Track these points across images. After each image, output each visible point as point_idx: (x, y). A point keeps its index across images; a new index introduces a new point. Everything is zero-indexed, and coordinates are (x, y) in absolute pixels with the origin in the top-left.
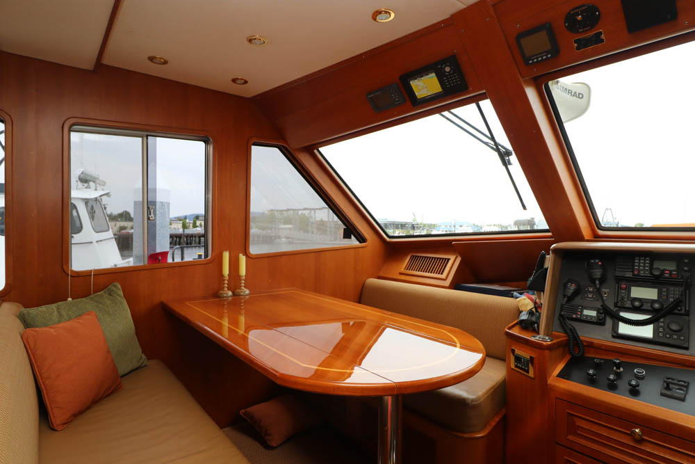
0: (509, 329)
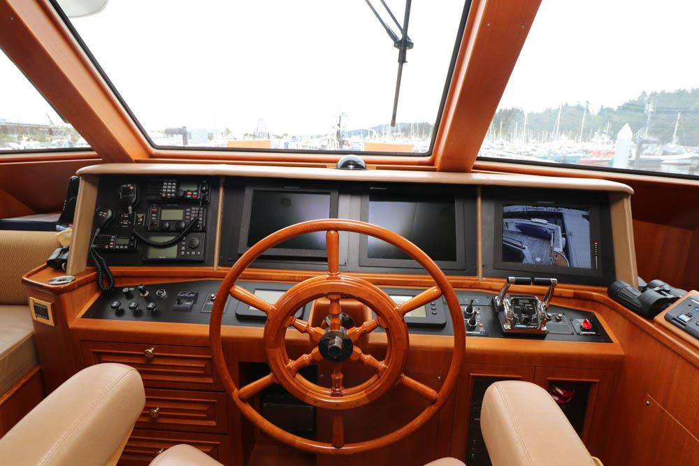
0: (28, 277)
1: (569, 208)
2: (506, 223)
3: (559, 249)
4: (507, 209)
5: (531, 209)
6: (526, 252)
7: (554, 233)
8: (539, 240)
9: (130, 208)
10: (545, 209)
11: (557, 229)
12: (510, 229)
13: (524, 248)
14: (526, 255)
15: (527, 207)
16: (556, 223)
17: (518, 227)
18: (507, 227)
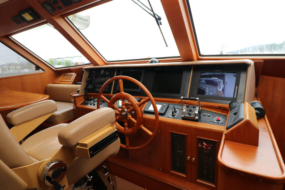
1: (228, 73)
2: (201, 80)
3: (220, 90)
4: (203, 74)
5: (212, 73)
6: (207, 91)
7: (220, 83)
8: (213, 86)
9: (94, 77)
10: (218, 74)
11: (221, 81)
12: (202, 82)
13: (206, 89)
14: (207, 92)
15: (211, 73)
16: (221, 79)
17: (205, 81)
18: (201, 81)
